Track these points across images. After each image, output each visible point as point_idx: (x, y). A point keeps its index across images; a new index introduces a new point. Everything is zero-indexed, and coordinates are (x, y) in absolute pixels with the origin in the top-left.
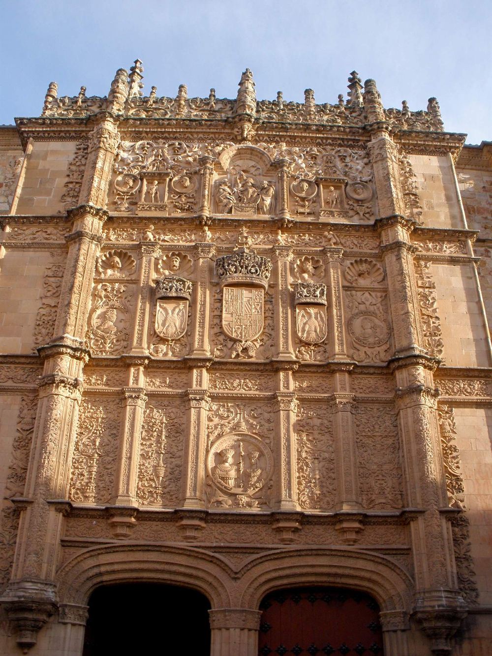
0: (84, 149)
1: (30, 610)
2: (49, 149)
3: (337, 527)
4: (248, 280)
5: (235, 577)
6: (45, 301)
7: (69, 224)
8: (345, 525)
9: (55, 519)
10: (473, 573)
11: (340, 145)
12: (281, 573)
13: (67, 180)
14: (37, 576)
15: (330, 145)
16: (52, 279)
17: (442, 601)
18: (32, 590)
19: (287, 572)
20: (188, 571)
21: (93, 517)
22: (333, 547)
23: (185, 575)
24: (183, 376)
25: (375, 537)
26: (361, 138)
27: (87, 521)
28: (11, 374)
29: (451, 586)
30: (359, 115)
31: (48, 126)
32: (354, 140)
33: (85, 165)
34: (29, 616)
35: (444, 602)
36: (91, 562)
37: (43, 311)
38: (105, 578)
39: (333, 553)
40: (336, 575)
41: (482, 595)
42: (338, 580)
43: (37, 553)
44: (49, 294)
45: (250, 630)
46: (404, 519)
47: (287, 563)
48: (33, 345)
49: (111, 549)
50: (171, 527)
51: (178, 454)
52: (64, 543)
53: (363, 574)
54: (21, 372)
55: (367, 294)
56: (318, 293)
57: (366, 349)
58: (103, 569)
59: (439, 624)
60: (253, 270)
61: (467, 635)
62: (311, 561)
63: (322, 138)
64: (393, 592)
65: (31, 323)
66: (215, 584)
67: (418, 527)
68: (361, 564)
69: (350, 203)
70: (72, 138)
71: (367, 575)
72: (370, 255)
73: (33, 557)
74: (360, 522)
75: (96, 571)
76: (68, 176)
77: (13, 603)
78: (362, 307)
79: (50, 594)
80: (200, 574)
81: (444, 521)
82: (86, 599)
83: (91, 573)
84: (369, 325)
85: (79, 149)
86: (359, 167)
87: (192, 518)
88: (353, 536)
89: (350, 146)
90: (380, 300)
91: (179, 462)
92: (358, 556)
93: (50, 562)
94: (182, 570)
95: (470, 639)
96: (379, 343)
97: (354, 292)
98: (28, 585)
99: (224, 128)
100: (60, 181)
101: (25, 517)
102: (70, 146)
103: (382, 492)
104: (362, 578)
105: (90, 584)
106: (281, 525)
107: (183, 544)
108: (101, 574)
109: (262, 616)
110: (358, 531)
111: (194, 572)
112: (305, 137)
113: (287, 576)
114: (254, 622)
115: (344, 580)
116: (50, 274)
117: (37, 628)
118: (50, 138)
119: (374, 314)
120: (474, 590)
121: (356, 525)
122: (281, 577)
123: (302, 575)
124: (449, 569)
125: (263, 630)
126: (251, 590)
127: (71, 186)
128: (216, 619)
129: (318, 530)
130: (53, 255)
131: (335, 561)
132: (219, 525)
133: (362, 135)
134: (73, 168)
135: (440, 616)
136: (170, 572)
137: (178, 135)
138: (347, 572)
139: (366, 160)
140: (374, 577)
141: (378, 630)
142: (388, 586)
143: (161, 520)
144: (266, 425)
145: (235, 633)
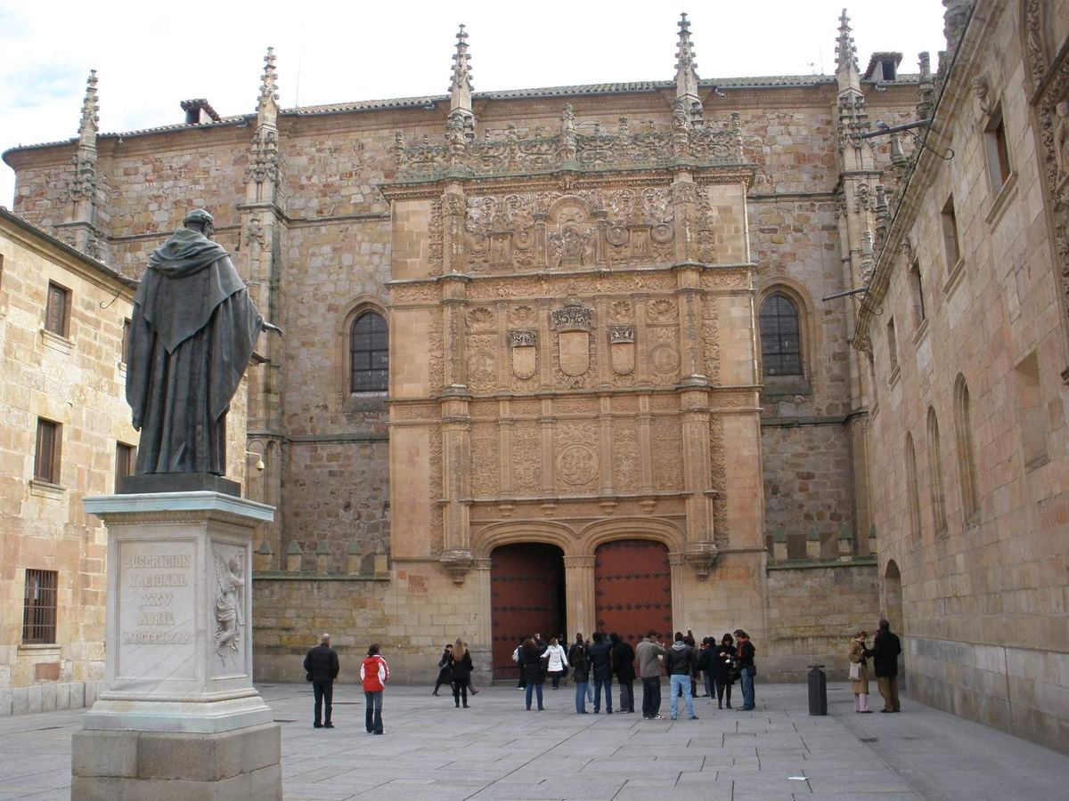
0: (439, 208)
1: (458, 565)
2: (410, 209)
3: (641, 503)
4: (577, 328)
5: (578, 537)
6: (434, 354)
7: (439, 286)
8: (644, 503)
9: (465, 512)
10: (727, 529)
11: (648, 185)
12: (606, 533)
13: (429, 241)
14: (460, 547)
15: (639, 185)
16: (434, 335)
17: (700, 548)
18: (458, 554)
19: (609, 532)
20: (549, 535)
21: (488, 506)
22: (638, 516)
23: (547, 537)
24: (536, 404)
25: (665, 510)
26: (665, 177)
27: (485, 508)
28: (418, 412)
29: (708, 538)
30: (667, 143)
31: (405, 189)
32: (660, 180)
33: (442, 225)
34: (459, 568)
35: (702, 550)
36: (490, 534)
37: (433, 362)
38: (499, 542)
39: (637, 520)
40: (641, 533)
41: (731, 542)
42: (642, 535)
43: (457, 533)
44: (435, 347)
45: (588, 567)
46: (682, 498)
47: (609, 527)
48: (431, 389)
49: (503, 525)
50: (537, 509)
51: (537, 460)
52: (472, 524)
53: (656, 532)
54: (425, 410)
55: (664, 330)
56: (627, 335)
57: (662, 375)
58: (497, 537)
59: (700, 561)
60: (579, 320)
61: (719, 565)
62: (624, 525)
63: (632, 181)
64: (675, 542)
65: (426, 370)
66: (566, 541)
67: (690, 503)
68: (655, 526)
69: (655, 245)
70: (427, 198)
71: (659, 532)
72: (668, 295)
73: (456, 535)
74: (654, 500)
75: (493, 538)
76: (430, 237)
77: (448, 562)
78: (661, 340)
79: (469, 555)
80: (556, 536)
81: (707, 499)
82: (489, 554)
83: (490, 540)
84: (665, 355)
85: (434, 208)
86: (663, 207)
87: (549, 503)
88: (650, 509)
89: (658, 185)
90: (674, 333)
91: (538, 466)
92: (653, 521)
93: (466, 537)
94: (546, 534)
95: (721, 567)
96: (673, 370)
97: (655, 329)
98: (456, 552)
99: (550, 179)
100: (425, 243)
101: (447, 512)
102: (426, 205)
103: (670, 480)
104: (657, 534)
105: (490, 546)
106: (604, 504)
107: (543, 519)
108: (496, 540)
109: (596, 558)
110: (653, 506)
111: (553, 535)
112: (618, 181)
113: (610, 535)
114: (591, 563)
115: (645, 535)
116: (433, 330)
117: (463, 574)
118: (408, 199)
119: (669, 346)
120: (727, 539)
121: (652, 502)
122: (605, 536)
123: (619, 533)
124: (708, 529)
125: (597, 565)
126: (588, 544)
127: (434, 247)
128: (567, 563)
129: (628, 505)
130: (432, 314)
131: (640, 525)
132: (566, 505)
133: (666, 174)
134: (433, 229)
135: (699, 557)
136: (538, 536)
137: (513, 189)
138: (646, 530)
139: (669, 199)
140: (665, 533)
141: (667, 563)
142: (672, 538)
143: (531, 504)
144: (594, 436)
145: (579, 570)
